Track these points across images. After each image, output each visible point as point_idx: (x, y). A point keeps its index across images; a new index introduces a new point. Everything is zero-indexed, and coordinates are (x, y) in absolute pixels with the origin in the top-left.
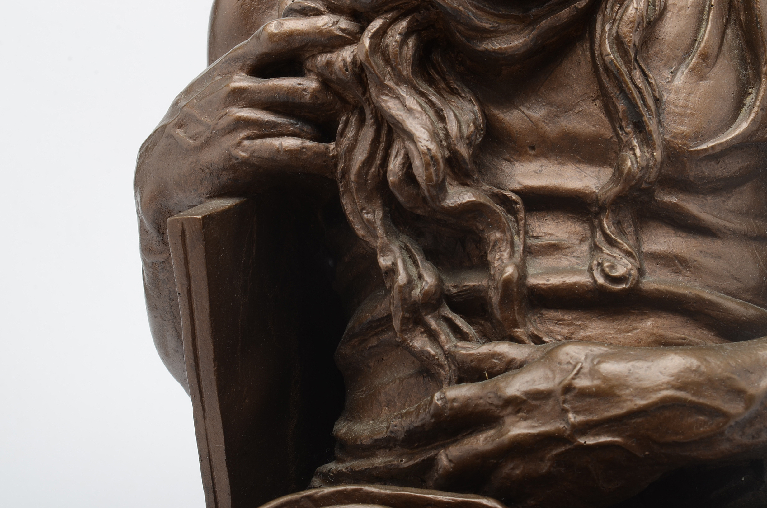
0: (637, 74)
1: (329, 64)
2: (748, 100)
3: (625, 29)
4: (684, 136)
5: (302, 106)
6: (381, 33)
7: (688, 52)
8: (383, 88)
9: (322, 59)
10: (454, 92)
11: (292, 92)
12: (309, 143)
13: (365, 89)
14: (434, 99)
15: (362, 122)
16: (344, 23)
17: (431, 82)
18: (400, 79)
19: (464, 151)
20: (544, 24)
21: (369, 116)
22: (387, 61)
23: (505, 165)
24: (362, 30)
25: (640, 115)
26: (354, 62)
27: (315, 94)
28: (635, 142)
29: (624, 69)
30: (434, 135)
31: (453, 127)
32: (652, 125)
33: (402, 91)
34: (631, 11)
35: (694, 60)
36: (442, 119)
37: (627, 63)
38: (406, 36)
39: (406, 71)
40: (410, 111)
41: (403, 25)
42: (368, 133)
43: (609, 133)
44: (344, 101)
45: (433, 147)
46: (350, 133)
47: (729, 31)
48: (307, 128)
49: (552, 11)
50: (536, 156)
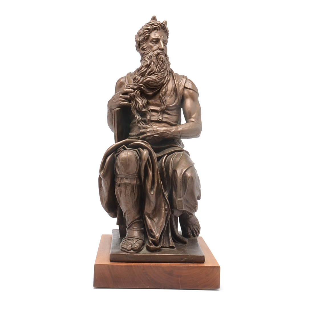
0: (164, 98)
1: (131, 94)
2: (176, 101)
3: (163, 93)
4: (168, 105)
5: (127, 99)
6: (137, 92)
7: (170, 95)
8: (136, 98)
9: (130, 94)
10: (144, 98)
11: (127, 97)
12: (128, 103)
13: (135, 97)
14: (142, 99)
15: (134, 101)
16: (133, 90)
17: (142, 97)
18: (138, 97)
19: (145, 105)
20: (154, 92)
21: (135, 101)
22: (137, 95)
23: (149, 106)
24: (135, 91)
25: (163, 102)
26: (134, 95)
27: (129, 97)
28: (163, 105)
29: (162, 97)
30: (142, 103)
31: (144, 102)
32: (165, 103)
33: (139, 98)
34: (163, 91)
35: (170, 96)
36: (143, 101)
37: (163, 96)
38: (139, 92)
39: (139, 96)
40: (139, 100)
41: (139, 91)
42: (135, 102)
43: (160, 104)
44: (132, 98)
45: (142, 105)
46: (133, 102)
47: (174, 93)
48: (128, 101)
49: (155, 90)
50: (153, 106)
